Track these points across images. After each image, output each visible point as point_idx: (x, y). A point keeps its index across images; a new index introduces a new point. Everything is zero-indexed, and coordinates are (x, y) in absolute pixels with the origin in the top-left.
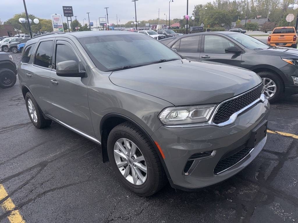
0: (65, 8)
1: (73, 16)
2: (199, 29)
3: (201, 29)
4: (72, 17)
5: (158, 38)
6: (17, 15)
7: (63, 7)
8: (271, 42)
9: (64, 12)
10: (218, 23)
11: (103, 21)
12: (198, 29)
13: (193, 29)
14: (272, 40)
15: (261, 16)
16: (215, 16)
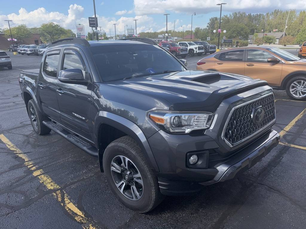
0: (91, 19)
1: (98, 26)
2: (229, 41)
3: (231, 41)
5: (197, 48)
6: (44, 25)
7: (89, 18)
8: (302, 52)
9: (89, 22)
11: (131, 33)
14: (303, 52)
15: (277, 30)
16: (232, 29)
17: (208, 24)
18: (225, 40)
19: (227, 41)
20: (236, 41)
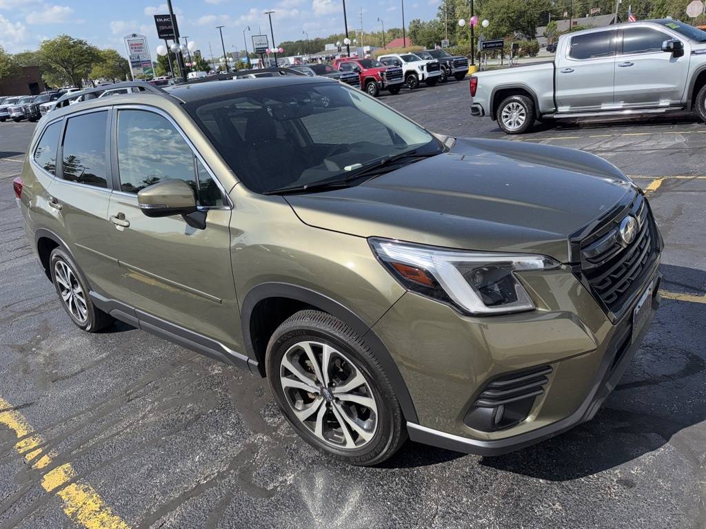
0: (161, 20)
2: (497, 45)
3: (500, 44)
5: (425, 68)
6: (47, 43)
7: (156, 17)
9: (158, 29)
11: (261, 44)
13: (484, 46)
15: (599, 10)
17: (440, 8)
18: (486, 43)
19: (491, 45)
20: (512, 44)
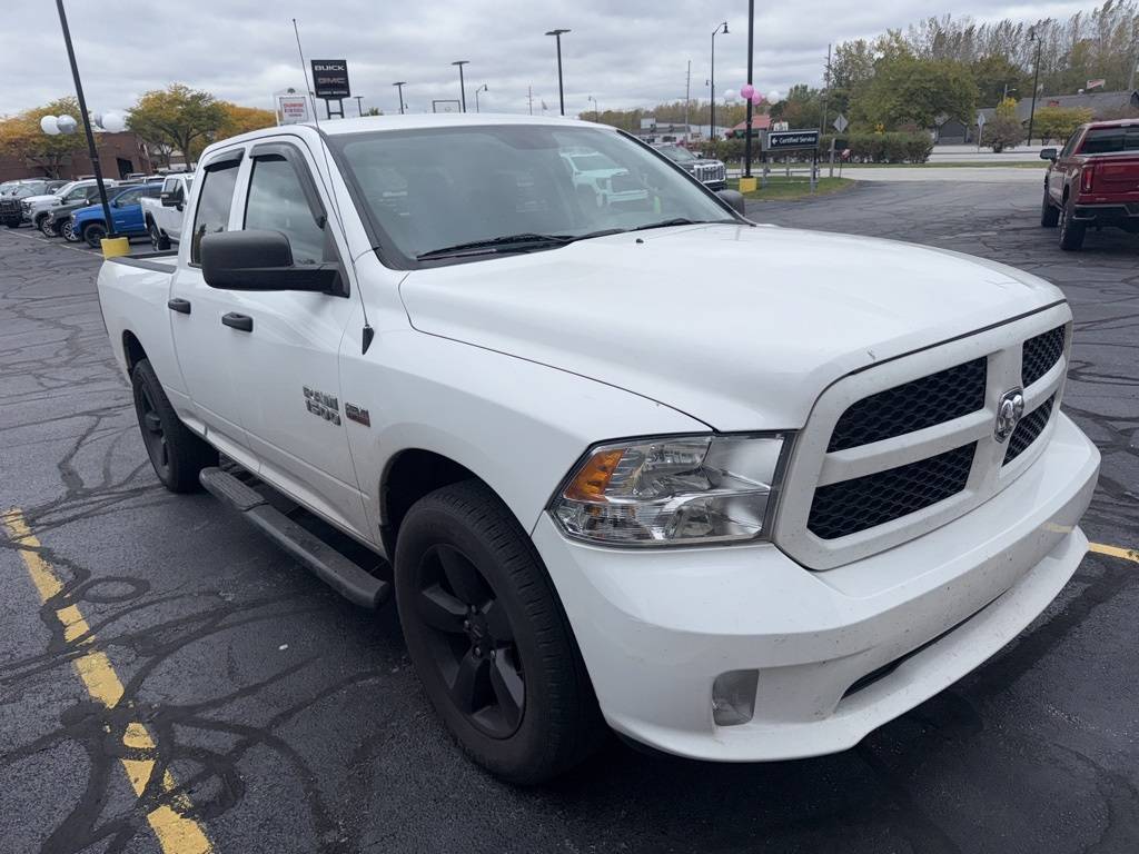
0: (321, 68)
1: (348, 95)
2: (803, 140)
3: (810, 139)
4: (343, 100)
7: (314, 63)
9: (315, 81)
10: (920, 113)
12: (795, 140)
13: (774, 141)
15: (1102, 83)
16: (905, 86)
18: (778, 137)
19: (791, 140)
20: (833, 140)
